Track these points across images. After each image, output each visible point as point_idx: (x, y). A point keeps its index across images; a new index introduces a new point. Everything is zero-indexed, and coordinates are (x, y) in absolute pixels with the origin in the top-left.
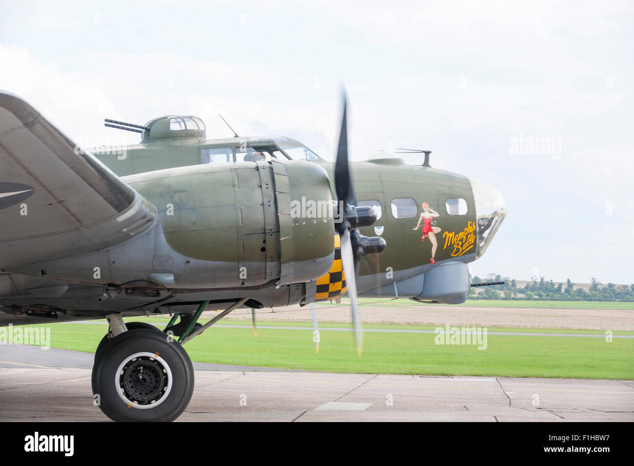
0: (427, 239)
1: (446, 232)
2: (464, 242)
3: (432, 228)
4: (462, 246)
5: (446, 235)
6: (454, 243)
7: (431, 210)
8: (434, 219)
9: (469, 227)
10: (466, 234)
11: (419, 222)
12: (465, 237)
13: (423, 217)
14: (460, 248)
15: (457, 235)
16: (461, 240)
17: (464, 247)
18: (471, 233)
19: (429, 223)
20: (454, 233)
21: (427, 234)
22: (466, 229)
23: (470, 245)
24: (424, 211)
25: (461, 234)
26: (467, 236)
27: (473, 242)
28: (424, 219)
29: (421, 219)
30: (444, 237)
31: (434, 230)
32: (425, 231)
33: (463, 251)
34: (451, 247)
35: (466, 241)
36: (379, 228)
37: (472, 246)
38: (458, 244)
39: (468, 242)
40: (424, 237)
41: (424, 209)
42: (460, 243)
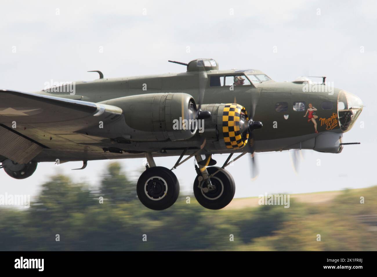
0: (311, 122)
1: (321, 118)
2: (331, 123)
3: (314, 116)
4: (331, 125)
5: (321, 119)
6: (326, 124)
7: (313, 107)
8: (314, 111)
9: (333, 116)
10: (332, 119)
11: (307, 113)
12: (331, 120)
13: (308, 111)
14: (330, 126)
15: (327, 120)
16: (330, 122)
17: (332, 126)
18: (335, 119)
19: (312, 113)
20: (325, 119)
21: (311, 119)
22: (331, 117)
23: (335, 124)
24: (309, 108)
25: (329, 119)
26: (333, 120)
27: (337, 123)
28: (309, 111)
29: (307, 112)
30: (320, 120)
31: (315, 117)
32: (310, 117)
33: (332, 127)
34: (325, 125)
35: (333, 122)
36: (286, 116)
37: (337, 125)
38: (328, 124)
39: (334, 123)
40: (309, 120)
41: (310, 107)
42: (330, 123)
